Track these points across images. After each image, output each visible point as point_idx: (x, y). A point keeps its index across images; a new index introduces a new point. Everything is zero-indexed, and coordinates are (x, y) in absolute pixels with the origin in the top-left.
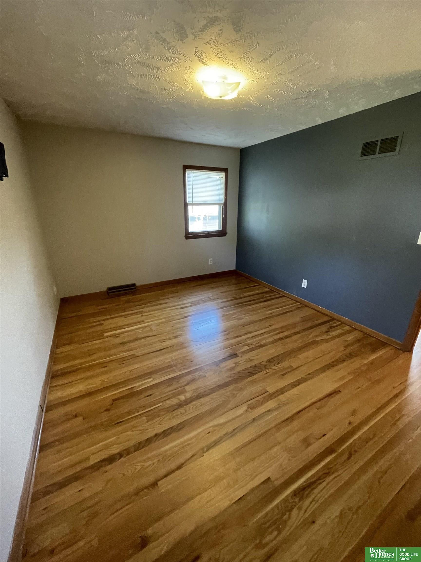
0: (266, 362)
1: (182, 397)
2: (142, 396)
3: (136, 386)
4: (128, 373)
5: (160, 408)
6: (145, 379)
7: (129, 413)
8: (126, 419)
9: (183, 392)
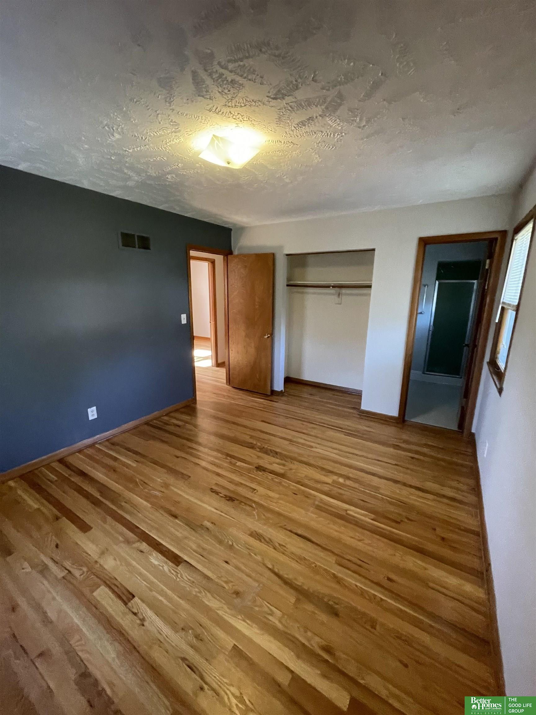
0: (255, 449)
1: (341, 480)
2: (370, 506)
3: (369, 518)
4: (367, 541)
5: (363, 487)
6: (354, 517)
7: (390, 503)
8: (394, 501)
9: (334, 481)
